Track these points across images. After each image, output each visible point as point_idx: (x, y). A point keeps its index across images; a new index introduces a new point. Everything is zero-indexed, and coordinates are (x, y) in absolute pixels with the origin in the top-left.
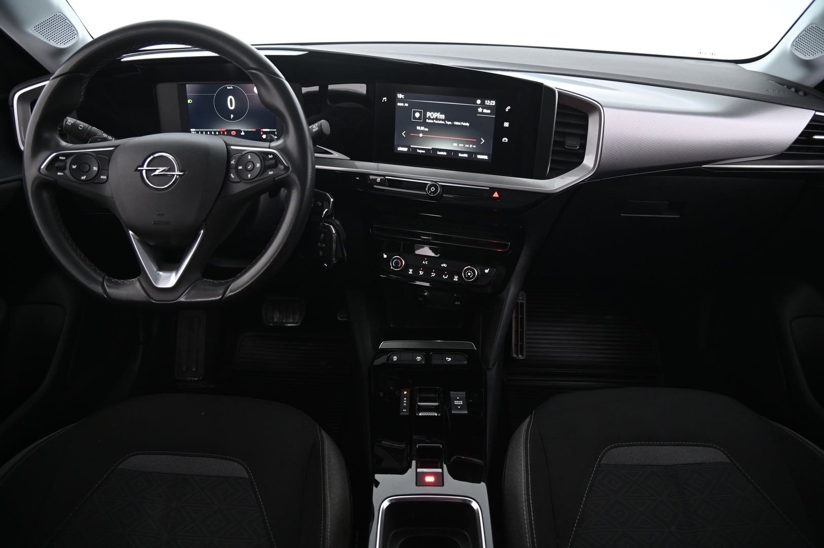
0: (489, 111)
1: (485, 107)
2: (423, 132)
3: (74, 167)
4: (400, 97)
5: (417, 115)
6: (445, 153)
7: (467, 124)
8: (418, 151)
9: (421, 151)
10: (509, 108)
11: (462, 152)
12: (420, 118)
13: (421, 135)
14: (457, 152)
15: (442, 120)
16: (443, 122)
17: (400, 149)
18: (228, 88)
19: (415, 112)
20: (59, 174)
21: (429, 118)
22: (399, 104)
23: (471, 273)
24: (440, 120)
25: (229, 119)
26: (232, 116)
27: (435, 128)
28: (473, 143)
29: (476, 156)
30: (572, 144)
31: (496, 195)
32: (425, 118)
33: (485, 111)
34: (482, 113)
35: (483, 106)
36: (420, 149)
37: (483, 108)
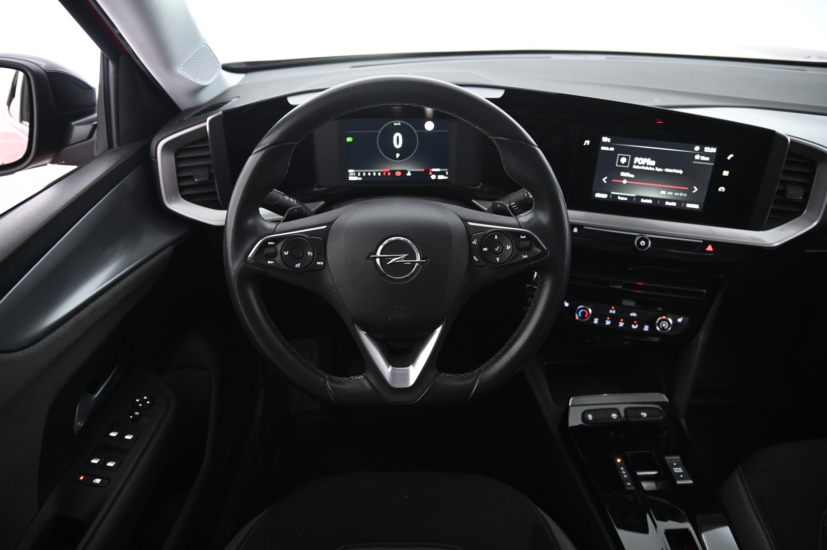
0: (708, 159)
1: (704, 154)
2: (628, 178)
3: (286, 253)
4: (606, 141)
5: (623, 160)
6: (650, 201)
7: (681, 172)
8: (619, 198)
9: (622, 199)
10: (732, 156)
11: (670, 201)
12: (626, 164)
13: (625, 182)
14: (664, 200)
15: (652, 166)
16: (653, 169)
17: (598, 195)
18: (395, 124)
19: (620, 157)
20: (269, 262)
21: (637, 164)
22: (603, 148)
23: (666, 323)
24: (649, 166)
25: (394, 158)
26: (398, 155)
27: (642, 175)
28: (684, 191)
29: (685, 205)
30: (795, 193)
31: (710, 248)
32: (632, 163)
33: (703, 158)
34: (700, 160)
35: (701, 152)
36: (621, 196)
37: (701, 155)
